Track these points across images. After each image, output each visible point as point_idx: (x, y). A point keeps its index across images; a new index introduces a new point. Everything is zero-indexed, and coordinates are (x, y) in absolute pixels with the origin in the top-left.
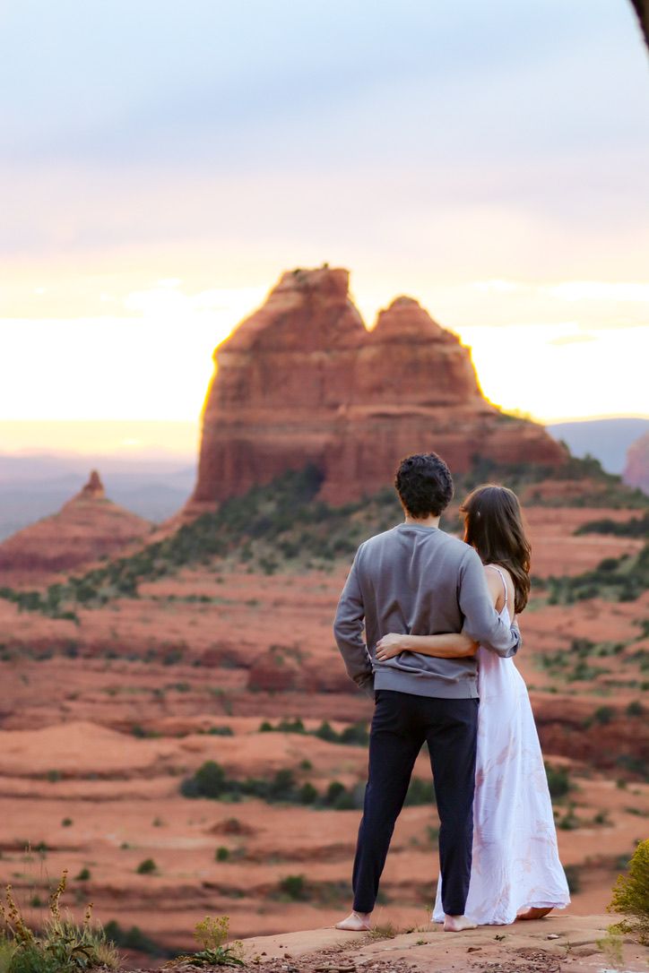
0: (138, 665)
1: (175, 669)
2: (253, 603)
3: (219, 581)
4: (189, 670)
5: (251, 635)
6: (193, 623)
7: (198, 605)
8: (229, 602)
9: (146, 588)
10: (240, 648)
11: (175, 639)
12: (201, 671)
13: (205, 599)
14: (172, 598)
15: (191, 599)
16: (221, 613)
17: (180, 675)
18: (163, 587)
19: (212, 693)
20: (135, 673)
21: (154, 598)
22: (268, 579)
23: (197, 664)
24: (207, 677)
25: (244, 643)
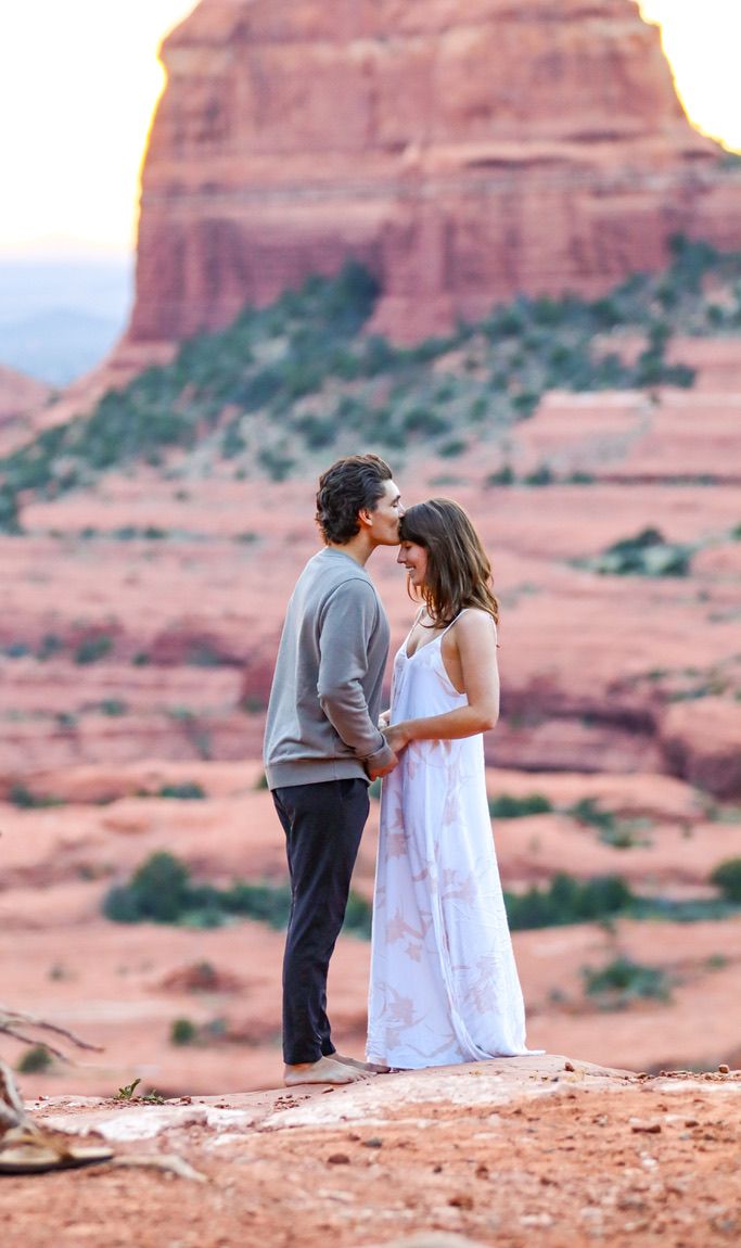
0: (25, 666)
1: (97, 672)
2: (247, 538)
3: (181, 496)
4: (126, 672)
5: (245, 601)
6: (131, 582)
7: (140, 545)
8: (201, 538)
9: (37, 515)
10: (225, 629)
11: (95, 613)
12: (148, 674)
13: (153, 534)
14: (88, 533)
15: (127, 533)
16: (186, 561)
17: (108, 684)
18: (70, 511)
19: (171, 715)
20: (21, 682)
21: (55, 534)
22: (275, 491)
23: (141, 661)
24: (161, 686)
25: (231, 617)
